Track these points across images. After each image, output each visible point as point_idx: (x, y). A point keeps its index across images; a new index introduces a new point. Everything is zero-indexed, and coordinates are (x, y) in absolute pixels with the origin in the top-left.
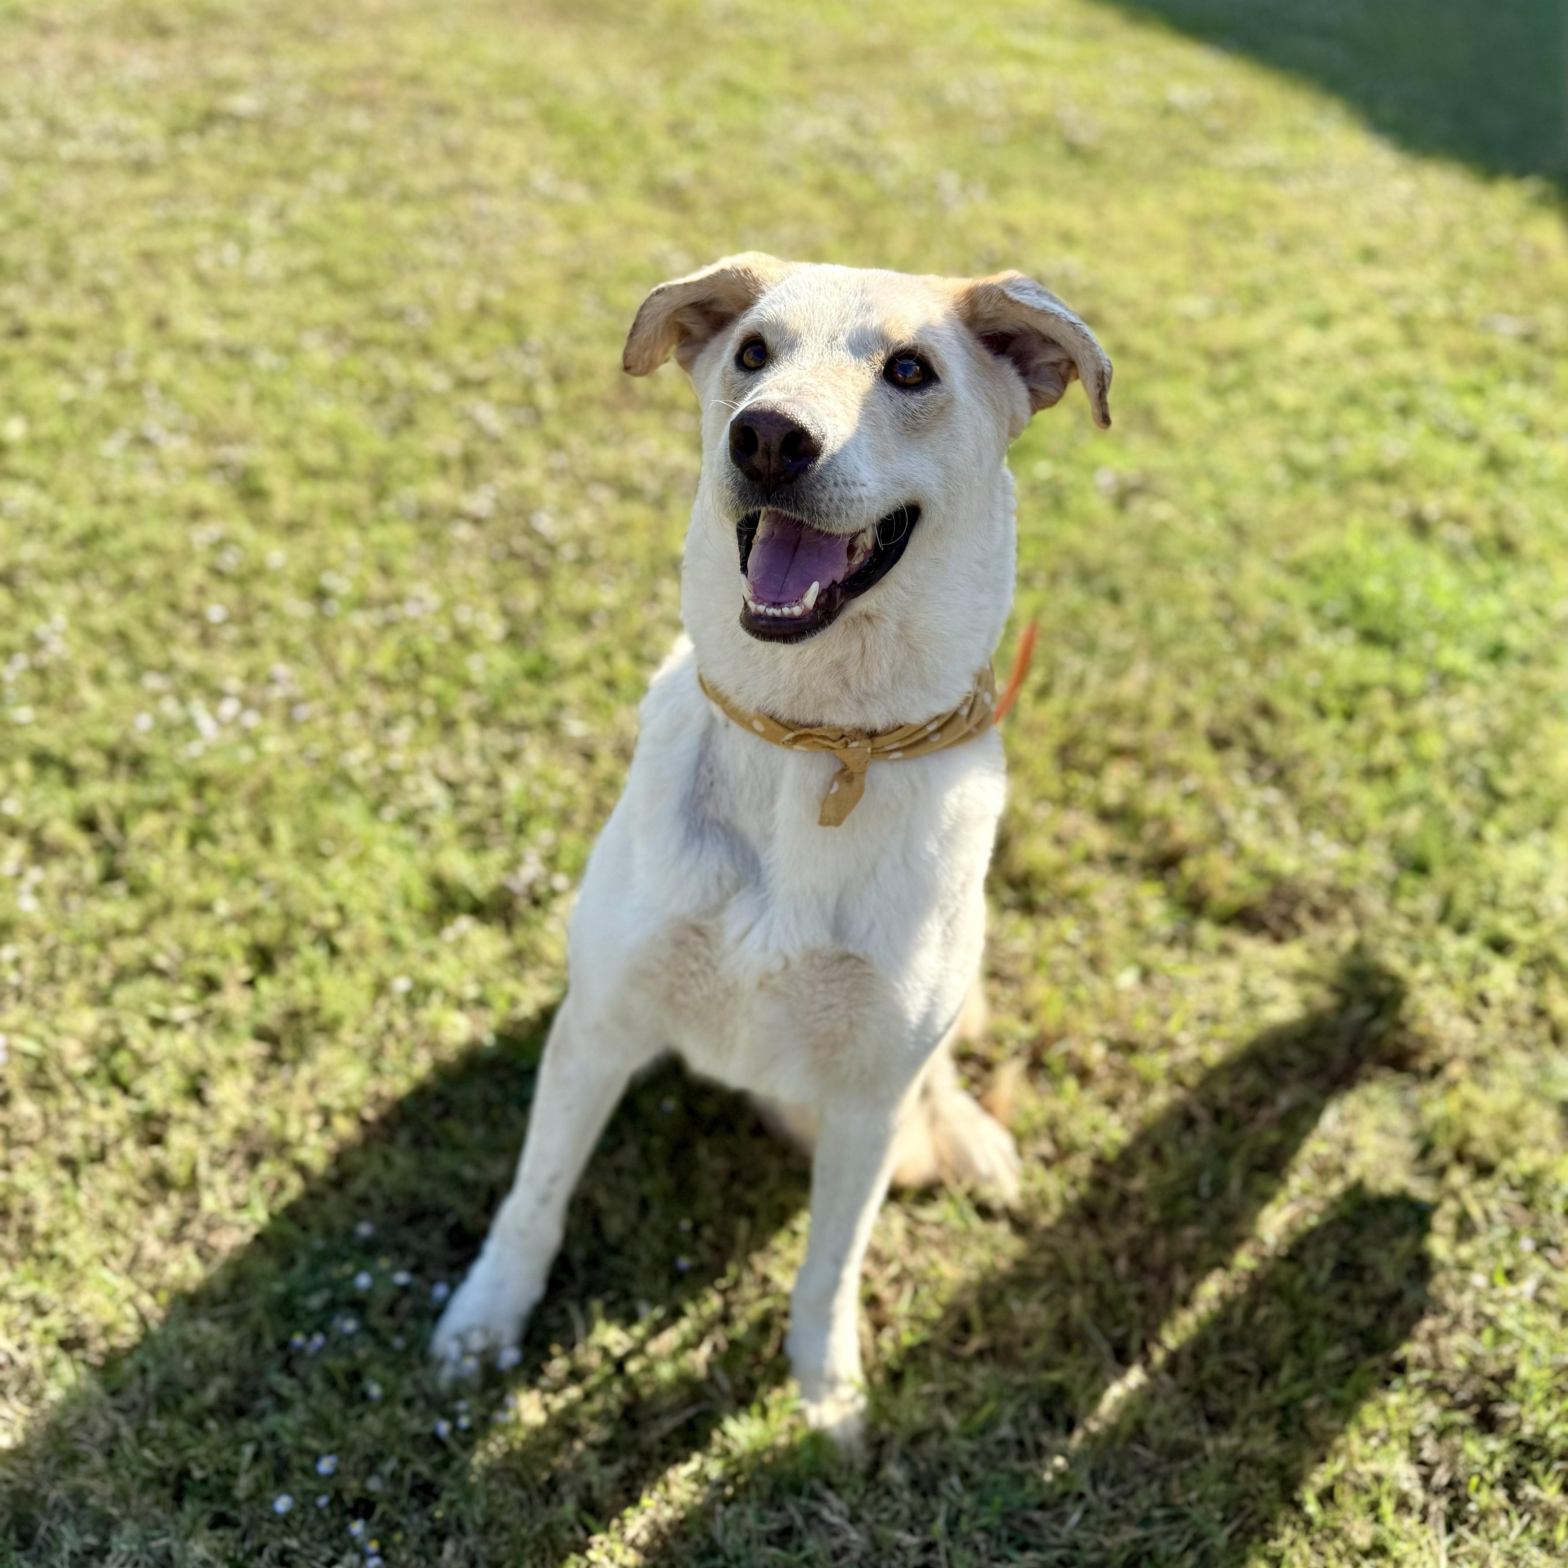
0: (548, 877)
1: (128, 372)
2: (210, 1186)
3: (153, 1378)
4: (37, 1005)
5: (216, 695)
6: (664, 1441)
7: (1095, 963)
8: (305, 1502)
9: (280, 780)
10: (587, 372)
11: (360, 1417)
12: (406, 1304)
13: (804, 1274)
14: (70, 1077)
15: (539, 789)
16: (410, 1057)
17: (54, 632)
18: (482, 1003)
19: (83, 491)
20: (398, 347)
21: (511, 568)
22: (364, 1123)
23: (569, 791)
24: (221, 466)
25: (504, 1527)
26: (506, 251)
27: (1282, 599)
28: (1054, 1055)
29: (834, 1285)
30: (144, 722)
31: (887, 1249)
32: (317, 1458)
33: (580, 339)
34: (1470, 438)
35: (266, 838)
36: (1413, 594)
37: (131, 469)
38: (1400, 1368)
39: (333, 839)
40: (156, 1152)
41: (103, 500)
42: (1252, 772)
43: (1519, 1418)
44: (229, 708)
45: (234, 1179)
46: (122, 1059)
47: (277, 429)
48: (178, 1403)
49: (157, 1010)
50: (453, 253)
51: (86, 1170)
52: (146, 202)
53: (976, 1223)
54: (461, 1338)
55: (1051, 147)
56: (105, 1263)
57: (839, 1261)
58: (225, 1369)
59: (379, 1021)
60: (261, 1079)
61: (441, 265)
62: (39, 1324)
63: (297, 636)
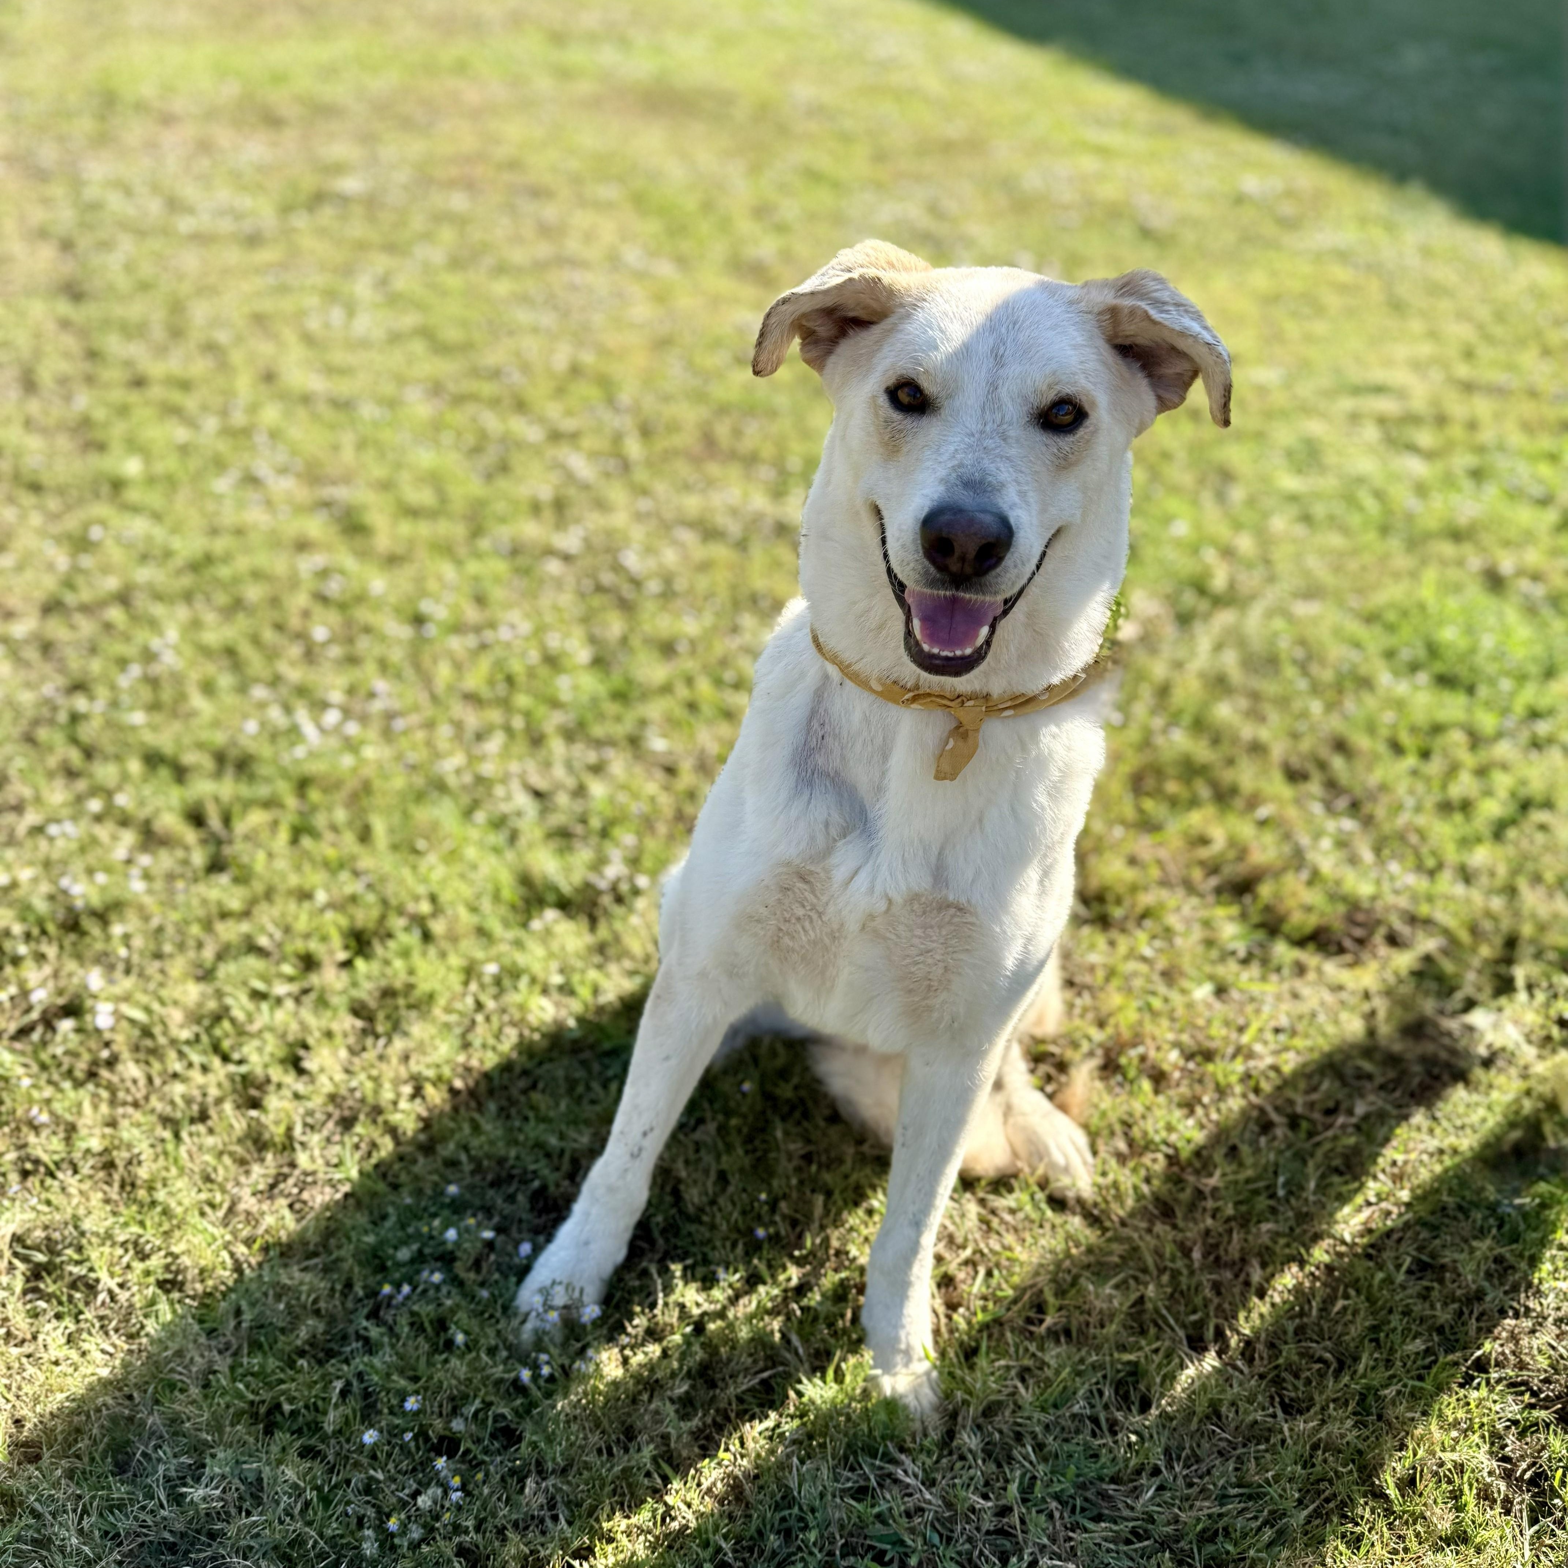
0: (631, 877)
1: (239, 418)
2: (305, 1146)
3: (247, 1321)
4: (144, 977)
5: (320, 706)
6: (740, 1400)
7: (1169, 976)
8: (393, 1433)
9: (377, 784)
10: (674, 427)
11: (446, 1361)
12: (491, 1260)
14: (173, 1042)
15: (623, 798)
16: (498, 1036)
17: (167, 646)
18: (567, 990)
19: (195, 523)
20: (494, 403)
21: (599, 600)
22: (453, 1091)
23: (652, 800)
24: (326, 504)
26: (598, 319)
27: (1357, 645)
28: (1129, 1058)
30: (252, 726)
31: (960, 1233)
32: (403, 1397)
33: (667, 398)
34: (1545, 501)
35: (365, 836)
36: (1487, 643)
37: (241, 505)
38: (1481, 1365)
39: (427, 838)
40: (254, 1114)
41: (214, 531)
42: (1328, 803)
44: (332, 717)
45: (328, 1141)
46: (224, 1028)
47: (379, 472)
48: (272, 1342)
49: (257, 984)
50: (547, 319)
51: (188, 1129)
52: (260, 270)
53: (1049, 1214)
55: (1125, 231)
56: (203, 1214)
58: (317, 1313)
59: (469, 1001)
60: (356, 1050)
61: (535, 330)
62: (140, 1266)
63: (396, 655)
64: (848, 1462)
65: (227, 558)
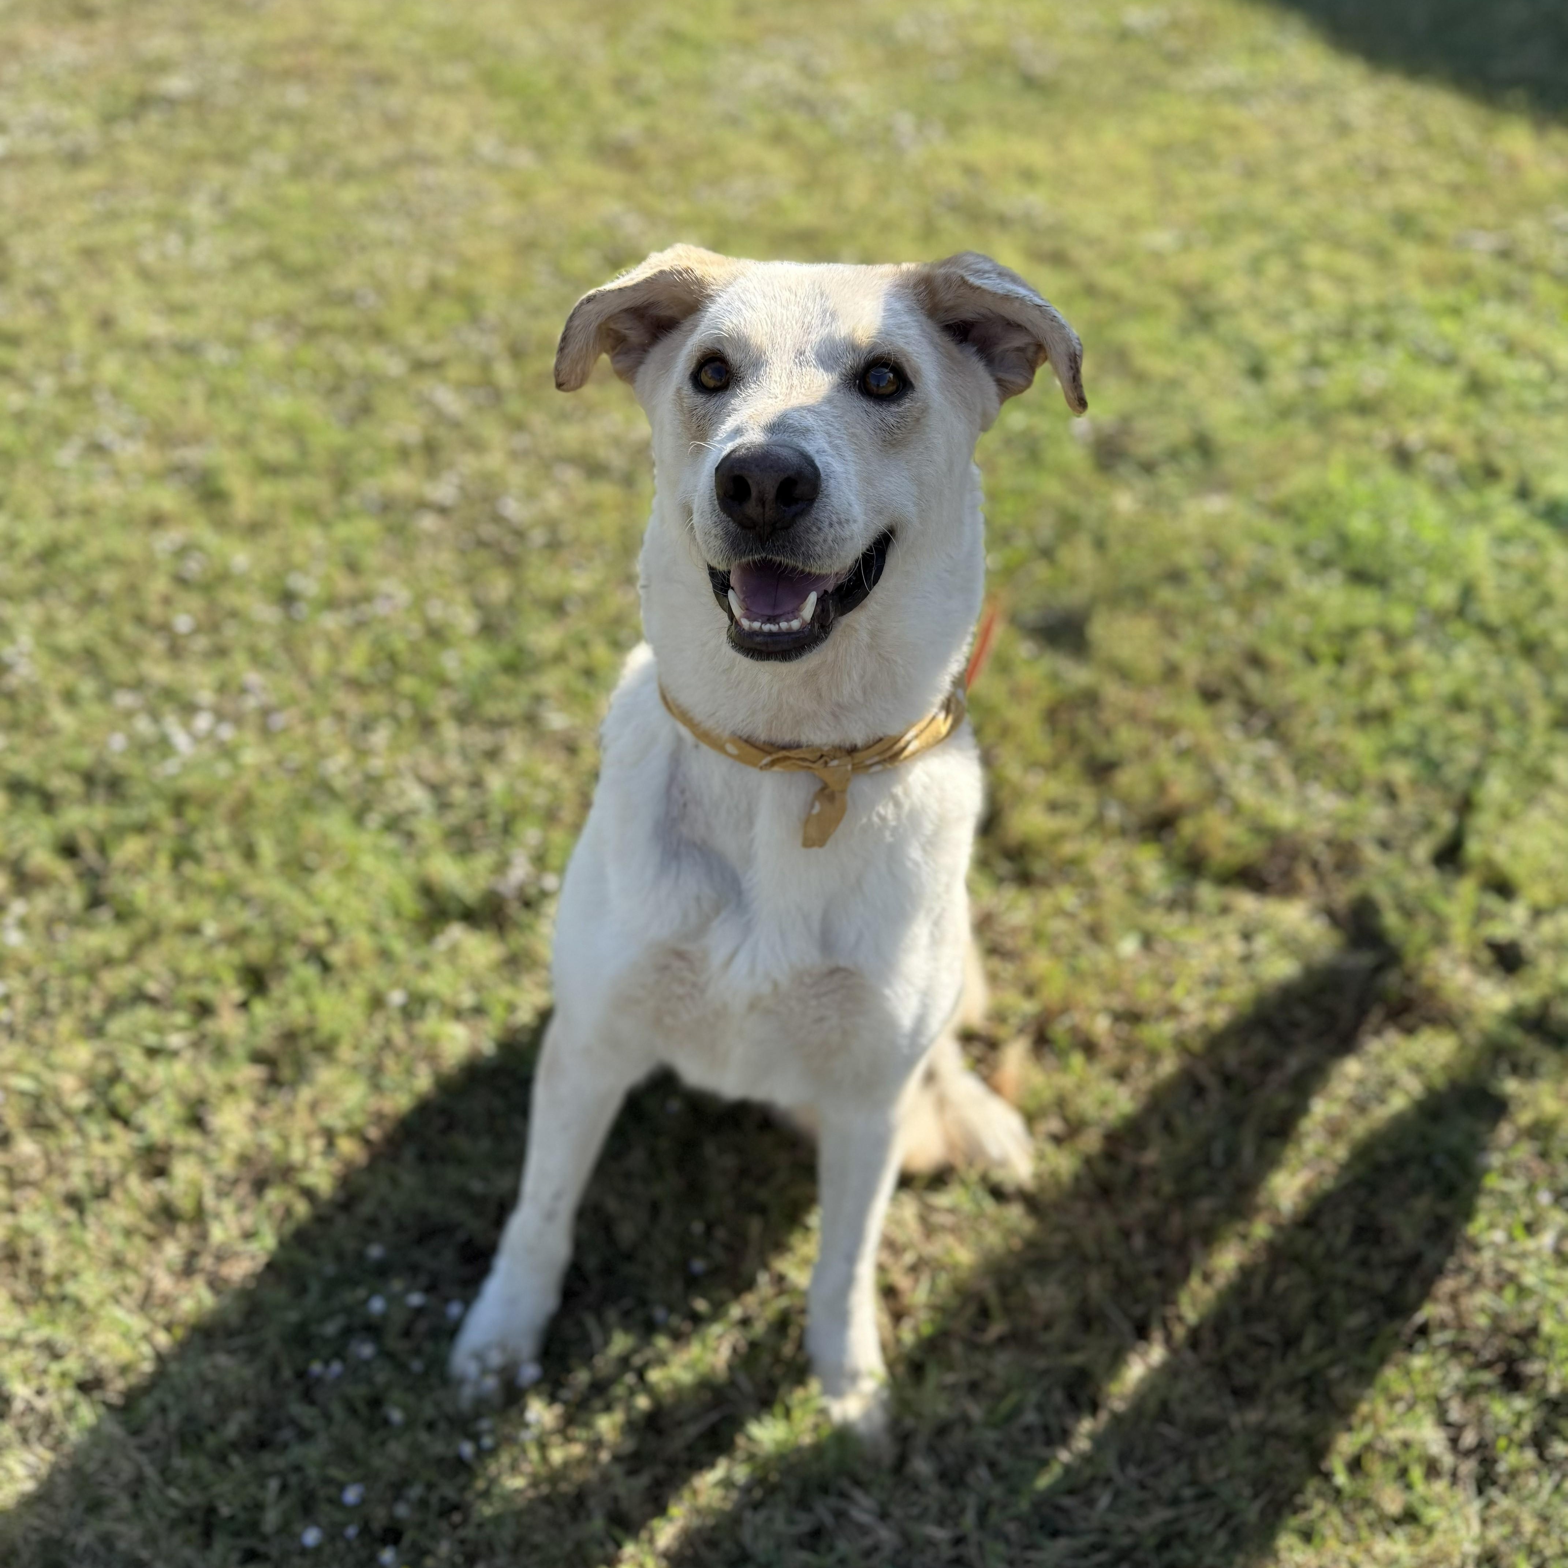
0: (538, 878)
1: (76, 376)
2: (218, 1216)
3: (174, 1418)
4: (31, 1041)
5: (189, 709)
6: (689, 1448)
7: (1095, 933)
8: (333, 1534)
9: (261, 794)
11: (383, 1443)
12: (422, 1326)
13: (820, 1270)
14: (68, 1114)
15: (523, 787)
16: (410, 1072)
17: (21, 654)
18: (479, 1011)
19: (40, 504)
20: (351, 332)
21: (482, 557)
22: (367, 1142)
23: (553, 787)
24: (178, 470)
25: (535, 1548)
26: (455, 223)
27: (1266, 542)
28: (1059, 1030)
30: (118, 742)
31: (900, 1237)
32: (342, 1487)
34: (1449, 362)
35: (250, 854)
36: (1399, 530)
37: (88, 478)
38: (1423, 1331)
39: (319, 851)
40: (160, 1185)
41: (60, 513)
42: (1245, 725)
43: (1544, 1375)
44: (203, 722)
45: (241, 1208)
46: (120, 1092)
47: (232, 425)
48: (200, 1439)
49: (151, 1039)
50: (400, 229)
51: (93, 1207)
52: (83, 195)
53: (989, 1205)
54: (479, 1356)
55: (1007, 80)
56: (117, 1301)
58: (244, 1403)
59: (376, 1036)
60: (262, 1103)
61: (389, 243)
62: (55, 1368)
63: (267, 642)
64: (803, 1503)
65: (77, 544)
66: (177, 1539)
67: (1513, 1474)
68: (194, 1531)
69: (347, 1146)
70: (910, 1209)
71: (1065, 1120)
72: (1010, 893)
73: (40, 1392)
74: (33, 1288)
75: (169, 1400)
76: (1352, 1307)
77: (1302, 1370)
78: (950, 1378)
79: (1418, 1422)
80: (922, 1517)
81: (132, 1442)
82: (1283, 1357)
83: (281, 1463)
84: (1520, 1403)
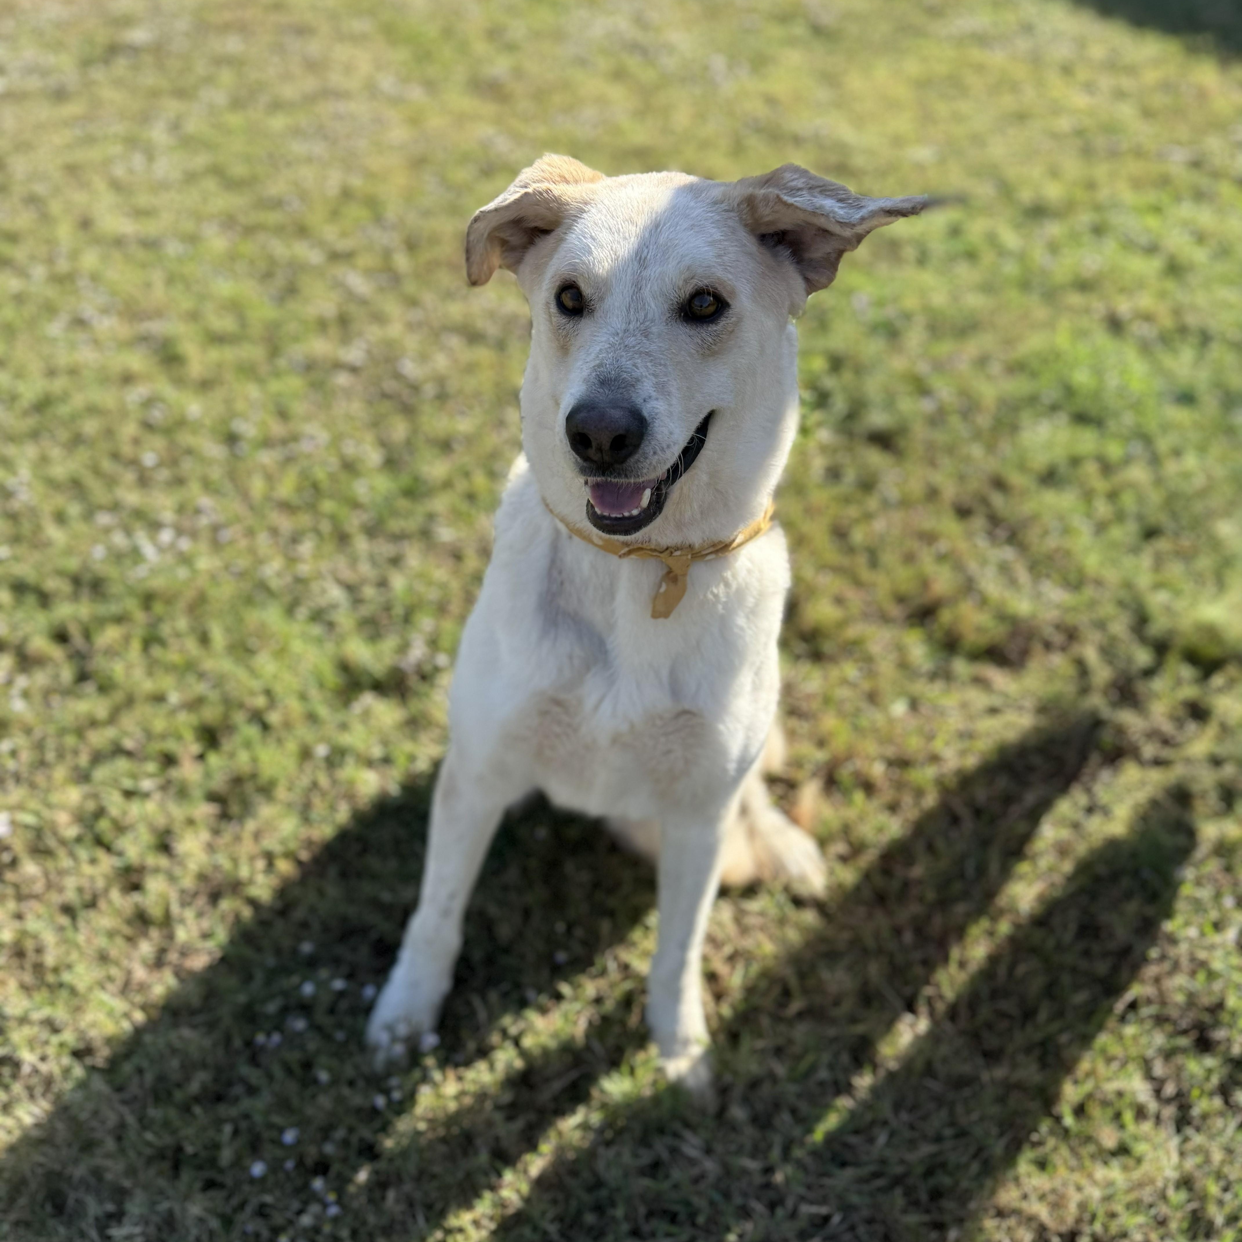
0: (432, 656)
1: (63, 266)
2: (182, 921)
3: (149, 1078)
4: (33, 786)
5: (155, 526)
6: (555, 1099)
7: (873, 698)
8: (275, 1167)
9: (211, 593)
10: (434, 240)
11: (314, 1097)
12: (343, 1005)
13: (657, 959)
14: (63, 842)
15: (419, 586)
16: (333, 808)
17: (21, 483)
18: (387, 760)
19: (35, 367)
20: (279, 230)
21: (386, 406)
22: (300, 863)
23: (443, 586)
24: (144, 339)
25: (434, 1177)
26: (362, 144)
28: (845, 773)
29: (681, 966)
30: (99, 552)
31: (720, 935)
32: (281, 1130)
33: (426, 214)
34: (1152, 249)
35: (204, 639)
36: (1113, 381)
37: (73, 346)
38: (1133, 1006)
39: (258, 637)
40: (136, 897)
41: (51, 373)
42: (991, 535)
43: (1228, 1040)
44: (166, 536)
45: (200, 915)
46: (104, 825)
47: (187, 304)
48: (169, 1094)
49: (128, 783)
50: (319, 149)
51: (83, 915)
52: (67, 123)
53: (791, 911)
54: (390, 1028)
55: (799, 30)
56: (103, 988)
57: (684, 946)
58: (204, 1066)
59: (305, 781)
60: (216, 832)
61: (309, 160)
62: (55, 1039)
63: (216, 474)
64: (644, 1141)
65: (65, 397)
66: (152, 1172)
67: (1205, 1117)
68: (166, 1165)
69: (284, 867)
70: (727, 912)
71: (850, 844)
72: (805, 667)
73: (43, 1059)
74: (37, 978)
75: (145, 1064)
76: (1077, 988)
77: (1038, 1036)
78: (760, 1044)
79: (1130, 1076)
80: (739, 1151)
81: (116, 1097)
82: (1023, 1026)
83: (233, 1112)
84: (1210, 1062)
